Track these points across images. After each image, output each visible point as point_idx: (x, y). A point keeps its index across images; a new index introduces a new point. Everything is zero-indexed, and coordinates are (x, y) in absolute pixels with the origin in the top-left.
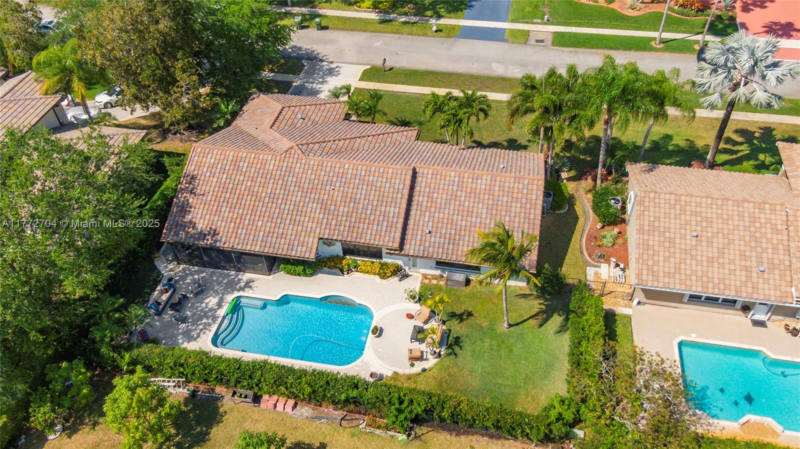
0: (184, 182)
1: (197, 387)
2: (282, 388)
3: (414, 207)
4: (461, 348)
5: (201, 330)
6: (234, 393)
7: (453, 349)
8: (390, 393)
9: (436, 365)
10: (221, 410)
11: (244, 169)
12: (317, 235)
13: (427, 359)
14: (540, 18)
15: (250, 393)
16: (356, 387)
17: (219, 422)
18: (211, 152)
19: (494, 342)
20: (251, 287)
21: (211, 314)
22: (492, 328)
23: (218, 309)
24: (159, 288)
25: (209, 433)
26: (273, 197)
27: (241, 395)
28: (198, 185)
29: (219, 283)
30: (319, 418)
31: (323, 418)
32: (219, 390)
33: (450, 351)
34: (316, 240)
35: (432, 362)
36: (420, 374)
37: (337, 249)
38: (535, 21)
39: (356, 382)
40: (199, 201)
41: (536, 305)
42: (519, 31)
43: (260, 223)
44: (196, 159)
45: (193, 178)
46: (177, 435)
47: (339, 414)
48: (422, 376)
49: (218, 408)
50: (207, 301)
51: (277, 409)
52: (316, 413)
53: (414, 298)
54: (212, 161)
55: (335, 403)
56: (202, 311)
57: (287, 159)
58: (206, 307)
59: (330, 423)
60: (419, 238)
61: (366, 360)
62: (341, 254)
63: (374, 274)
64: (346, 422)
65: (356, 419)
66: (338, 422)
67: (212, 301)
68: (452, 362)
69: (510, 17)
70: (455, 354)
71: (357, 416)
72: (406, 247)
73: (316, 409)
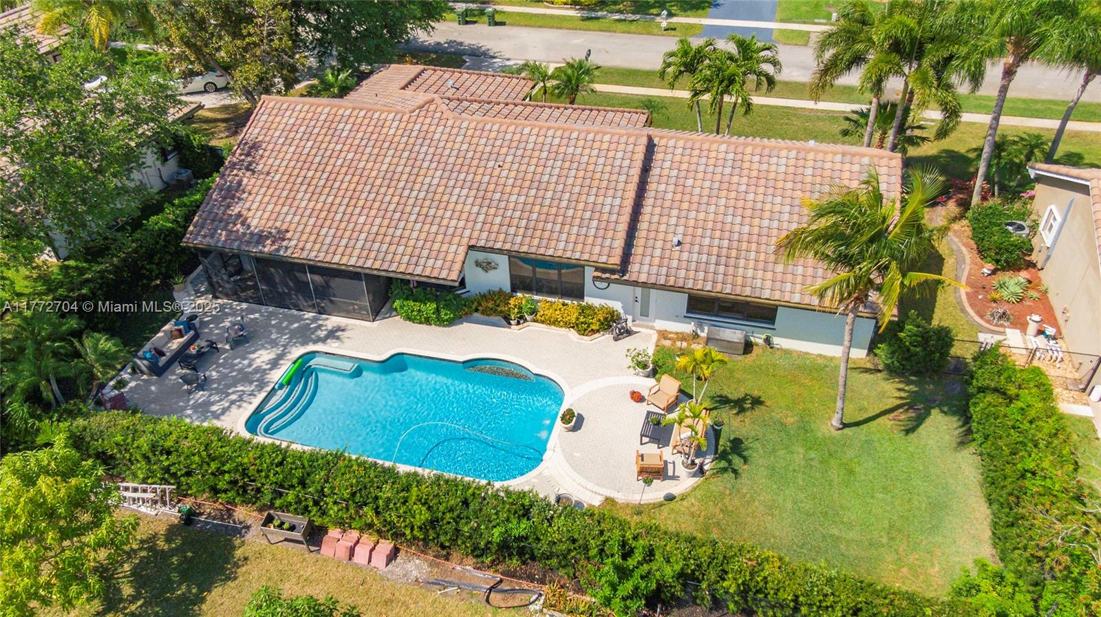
0: (239, 151)
1: (199, 506)
2: (368, 511)
3: (648, 202)
4: (745, 460)
5: (233, 402)
6: (269, 520)
7: (730, 462)
8: (602, 532)
9: (694, 489)
10: (239, 553)
11: (345, 134)
12: (465, 241)
13: (674, 478)
14: (824, 18)
15: (301, 521)
16: (526, 513)
17: (228, 578)
18: (292, 107)
19: (812, 454)
20: (338, 338)
21: (257, 378)
22: (804, 428)
23: (271, 369)
24: (167, 327)
25: (203, 600)
26: (391, 178)
27: (283, 523)
28: (262, 156)
29: (281, 331)
30: (441, 584)
31: (452, 584)
32: (242, 513)
33: (723, 464)
34: (462, 250)
35: (685, 482)
36: (661, 505)
37: (500, 278)
38: (816, 21)
39: (527, 502)
40: (259, 182)
41: (890, 391)
42: (793, 31)
43: (362, 220)
44: (264, 118)
45: (255, 146)
46: (134, 599)
47: (487, 577)
48: (665, 510)
49: (234, 548)
50: (253, 356)
51: (356, 559)
52: (436, 573)
53: (645, 366)
54: (292, 121)
55: (478, 552)
56: (240, 371)
57: (420, 120)
58: (250, 365)
59: (464, 595)
60: (658, 252)
61: (546, 473)
62: (507, 287)
63: (568, 325)
64: (499, 596)
65: (523, 591)
66: (482, 595)
67: (262, 357)
68: (729, 486)
69: (778, 16)
70: (735, 471)
71: (525, 585)
72: (634, 268)
73: (438, 565)
